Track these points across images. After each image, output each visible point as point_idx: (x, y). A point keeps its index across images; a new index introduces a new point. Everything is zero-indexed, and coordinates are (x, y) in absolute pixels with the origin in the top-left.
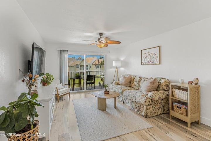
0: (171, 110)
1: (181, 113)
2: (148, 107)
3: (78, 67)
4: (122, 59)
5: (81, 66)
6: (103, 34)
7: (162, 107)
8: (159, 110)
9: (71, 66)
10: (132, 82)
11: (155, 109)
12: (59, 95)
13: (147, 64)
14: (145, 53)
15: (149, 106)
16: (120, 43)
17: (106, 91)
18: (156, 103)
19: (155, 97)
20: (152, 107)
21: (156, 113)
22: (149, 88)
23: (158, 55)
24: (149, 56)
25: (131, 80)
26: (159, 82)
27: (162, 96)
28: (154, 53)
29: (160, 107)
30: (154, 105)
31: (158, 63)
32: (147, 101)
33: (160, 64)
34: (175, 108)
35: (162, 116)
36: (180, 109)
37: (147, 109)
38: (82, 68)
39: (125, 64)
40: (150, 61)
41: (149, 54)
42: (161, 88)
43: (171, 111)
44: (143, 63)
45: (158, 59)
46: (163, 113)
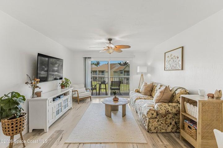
0: (181, 129)
1: (191, 135)
2: (151, 120)
3: (121, 73)
4: (149, 64)
5: (125, 71)
6: (112, 39)
7: (173, 123)
8: (168, 126)
9: (116, 72)
10: (153, 91)
11: (162, 124)
12: (79, 98)
13: (170, 70)
14: (168, 57)
15: (153, 120)
16: (129, 47)
17: (115, 98)
18: (163, 117)
19: (160, 110)
20: (157, 121)
21: (163, 129)
22: (158, 98)
23: (180, 58)
24: (172, 60)
25: (153, 89)
26: (174, 92)
27: (171, 110)
28: (176, 56)
29: (171, 124)
30: (161, 119)
31: (180, 69)
32: (150, 113)
33: (182, 69)
34: (186, 126)
35: (172, 135)
36: (190, 130)
37: (149, 122)
38: (126, 73)
39: (151, 70)
40: (173, 66)
41: (172, 57)
42: (176, 100)
43: (182, 131)
44: (166, 69)
45: (180, 63)
46: (176, 132)
